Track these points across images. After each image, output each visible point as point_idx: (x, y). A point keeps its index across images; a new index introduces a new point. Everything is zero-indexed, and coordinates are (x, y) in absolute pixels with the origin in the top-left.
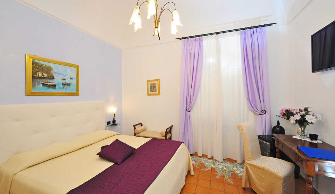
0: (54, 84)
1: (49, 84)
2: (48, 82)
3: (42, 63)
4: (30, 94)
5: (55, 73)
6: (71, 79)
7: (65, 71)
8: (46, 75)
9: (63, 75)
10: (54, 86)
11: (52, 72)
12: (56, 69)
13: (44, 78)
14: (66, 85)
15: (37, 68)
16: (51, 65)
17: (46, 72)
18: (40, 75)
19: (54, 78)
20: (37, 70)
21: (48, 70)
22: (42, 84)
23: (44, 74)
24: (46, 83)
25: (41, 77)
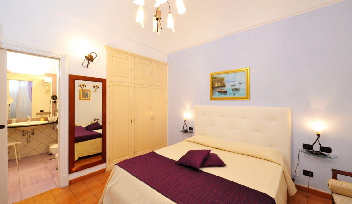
0: (225, 90)
1: (222, 91)
2: (221, 90)
3: (217, 76)
4: (212, 99)
5: (227, 81)
6: (240, 83)
7: (234, 77)
8: (220, 85)
9: (233, 82)
10: (225, 92)
11: (224, 81)
12: (227, 78)
13: (219, 87)
14: (235, 90)
15: (215, 81)
16: (223, 76)
17: (220, 83)
18: (216, 85)
19: (225, 86)
20: (215, 82)
21: (221, 81)
22: (218, 91)
23: (219, 84)
24: (220, 91)
25: (217, 87)
